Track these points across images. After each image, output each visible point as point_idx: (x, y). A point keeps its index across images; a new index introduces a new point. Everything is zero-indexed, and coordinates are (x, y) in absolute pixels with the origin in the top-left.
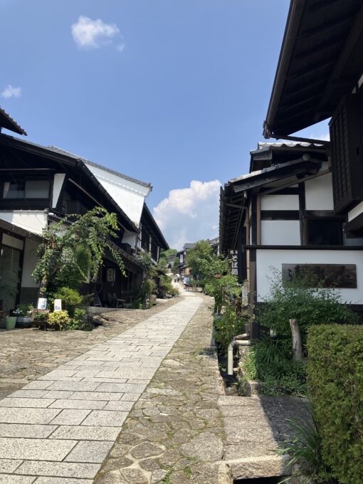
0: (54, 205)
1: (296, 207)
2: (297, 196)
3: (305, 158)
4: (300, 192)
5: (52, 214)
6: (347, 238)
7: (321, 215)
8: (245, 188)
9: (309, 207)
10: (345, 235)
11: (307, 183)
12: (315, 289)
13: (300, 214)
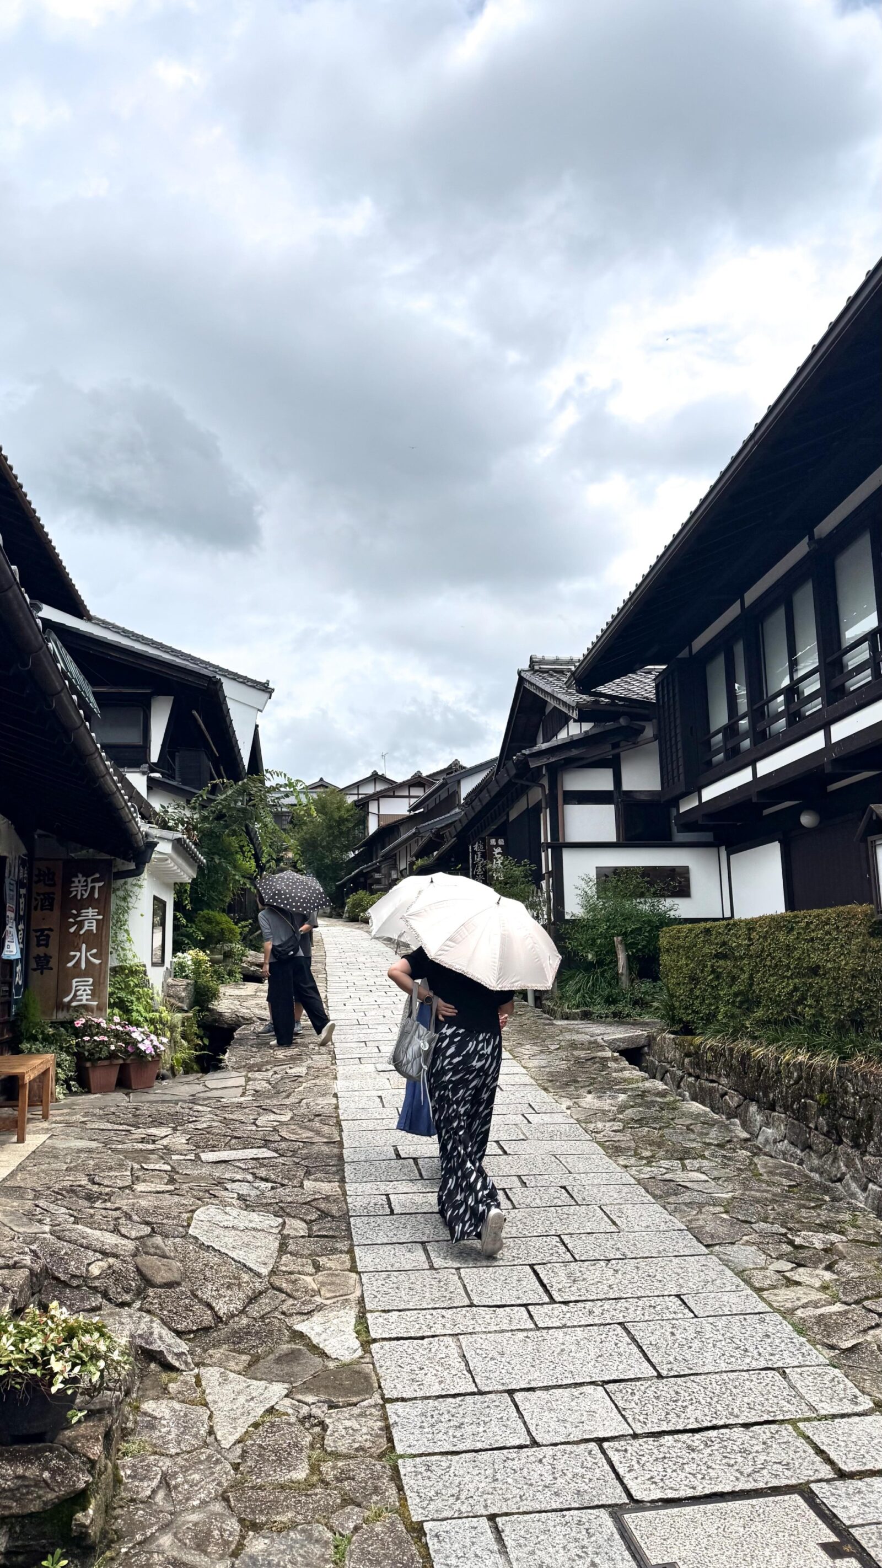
0: (154, 757)
1: (609, 786)
2: (611, 770)
3: (622, 721)
4: (615, 766)
5: (157, 775)
6: (678, 832)
7: (643, 797)
8: (544, 761)
9: (626, 787)
10: (675, 829)
11: (622, 754)
12: (642, 900)
13: (616, 795)
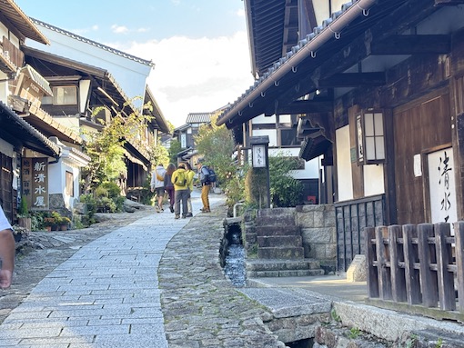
0: (82, 110)
5: (83, 119)
13: (277, 125)
